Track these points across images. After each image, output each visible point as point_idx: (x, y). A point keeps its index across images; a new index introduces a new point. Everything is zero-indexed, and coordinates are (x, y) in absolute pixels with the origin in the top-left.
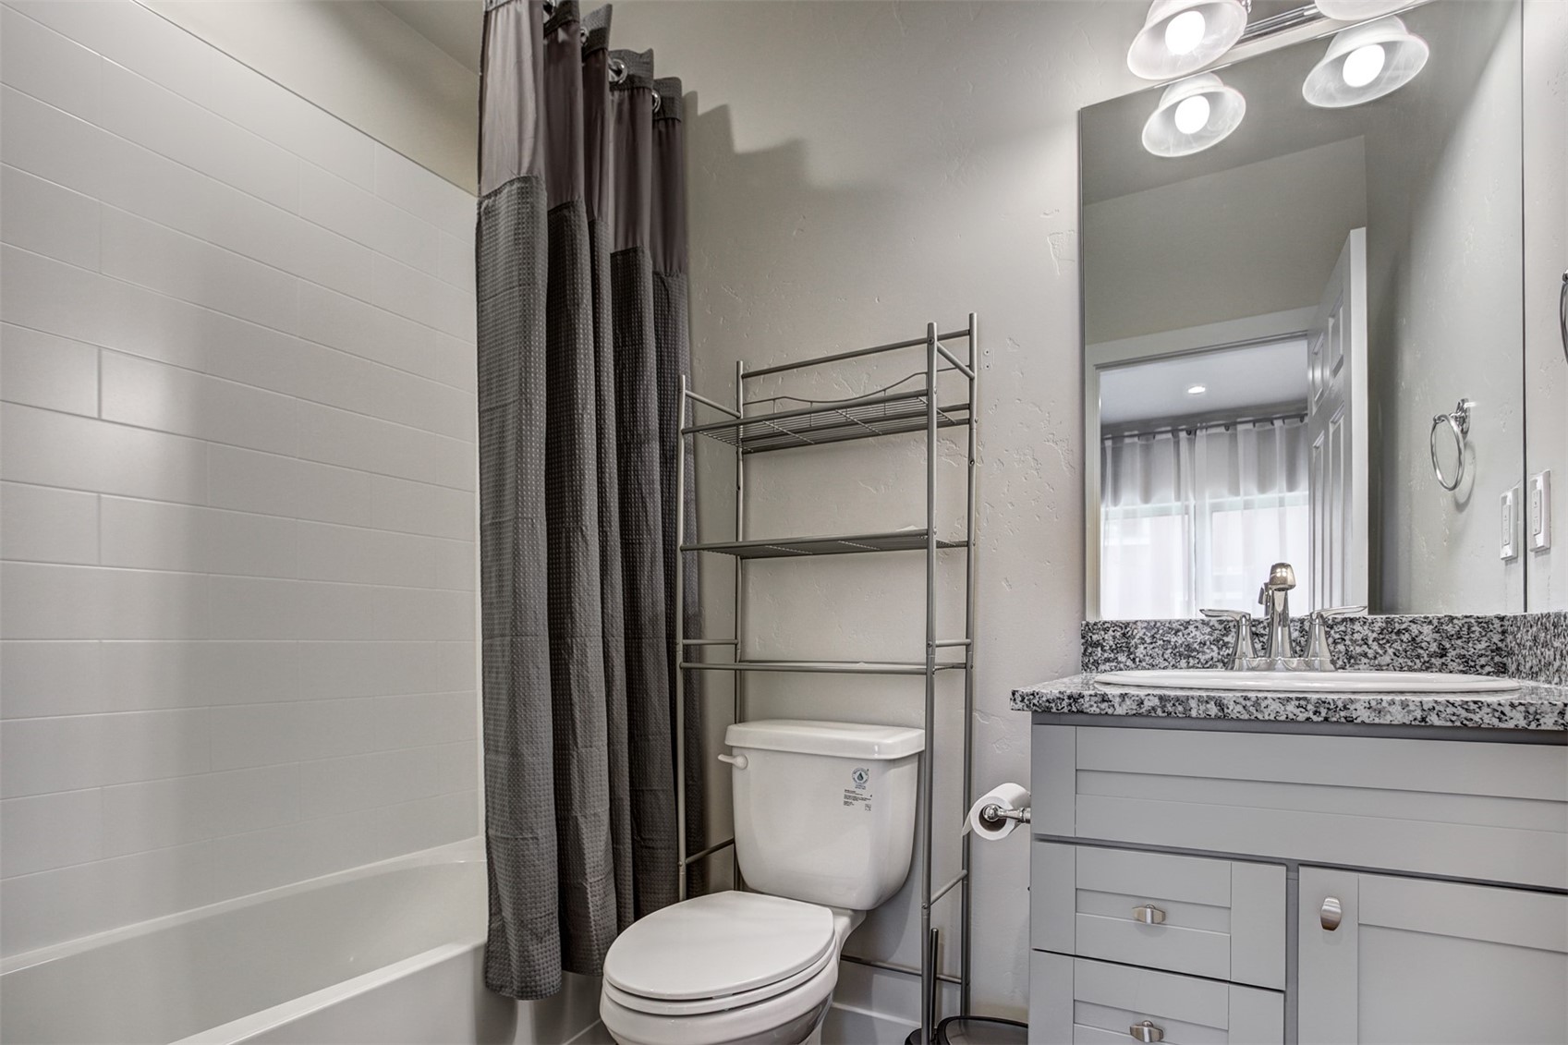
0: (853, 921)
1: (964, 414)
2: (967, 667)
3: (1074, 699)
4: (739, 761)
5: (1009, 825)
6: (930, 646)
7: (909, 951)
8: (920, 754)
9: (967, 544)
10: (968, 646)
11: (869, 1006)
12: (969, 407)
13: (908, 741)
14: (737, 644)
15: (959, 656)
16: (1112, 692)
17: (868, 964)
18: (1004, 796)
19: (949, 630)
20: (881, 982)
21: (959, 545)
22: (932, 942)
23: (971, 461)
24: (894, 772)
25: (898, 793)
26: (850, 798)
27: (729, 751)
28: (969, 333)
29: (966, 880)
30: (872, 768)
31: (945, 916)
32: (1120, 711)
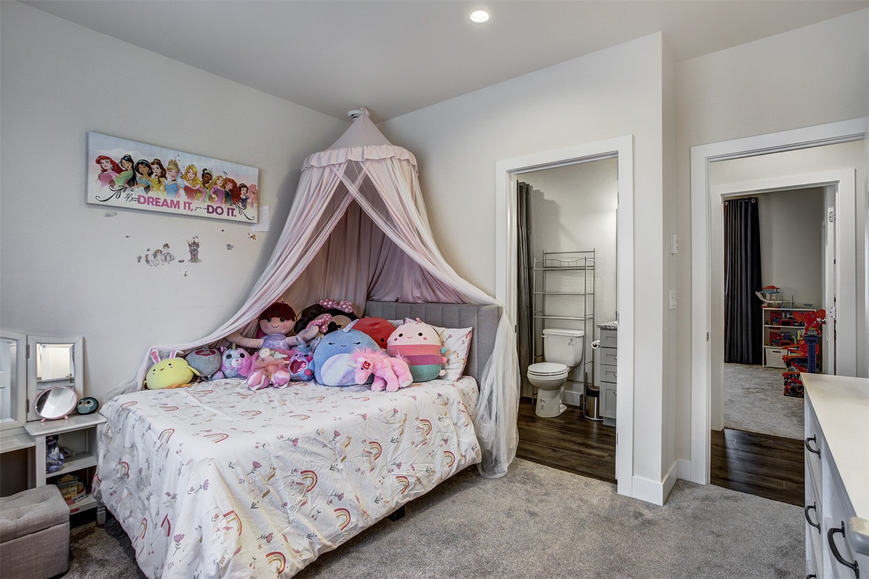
0: (570, 369)
1: (593, 268)
2: (593, 318)
3: (606, 326)
4: (545, 336)
5: (598, 346)
6: (585, 315)
7: (581, 378)
8: (583, 336)
9: (593, 294)
10: (593, 315)
11: (572, 391)
12: (594, 266)
13: (581, 333)
14: (543, 312)
15: (592, 316)
16: (611, 325)
17: (573, 381)
18: (597, 342)
19: (589, 312)
20: (575, 385)
21: (591, 294)
22: (586, 375)
23: (594, 277)
24: (578, 339)
25: (579, 343)
26: (569, 344)
27: (543, 335)
28: (594, 252)
29: (593, 362)
30: (574, 338)
31: (588, 369)
32: (612, 328)
